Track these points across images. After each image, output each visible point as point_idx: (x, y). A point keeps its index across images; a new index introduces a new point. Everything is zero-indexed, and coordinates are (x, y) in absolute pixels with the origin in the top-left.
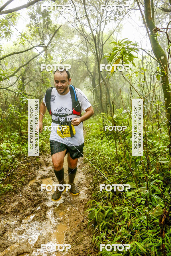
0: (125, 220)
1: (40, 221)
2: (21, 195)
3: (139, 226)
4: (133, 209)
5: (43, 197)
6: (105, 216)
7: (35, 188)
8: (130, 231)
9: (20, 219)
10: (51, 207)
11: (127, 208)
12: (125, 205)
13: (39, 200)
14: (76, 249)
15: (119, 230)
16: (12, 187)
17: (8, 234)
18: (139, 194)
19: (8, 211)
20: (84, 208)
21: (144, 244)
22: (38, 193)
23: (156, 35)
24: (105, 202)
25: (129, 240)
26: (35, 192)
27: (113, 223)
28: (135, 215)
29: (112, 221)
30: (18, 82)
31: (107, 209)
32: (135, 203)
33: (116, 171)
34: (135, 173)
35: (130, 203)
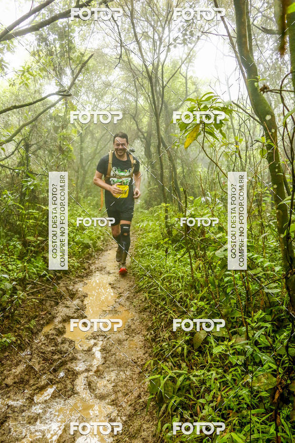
0: (212, 393)
1: (66, 397)
2: (29, 353)
3: (235, 403)
4: (223, 373)
5: (69, 355)
6: (177, 388)
7: (54, 339)
8: (221, 412)
9: (30, 397)
10: (83, 372)
11: (214, 373)
12: (210, 367)
13: (61, 361)
15: (200, 410)
16: (14, 339)
17: (11, 423)
18: (234, 349)
19: (9, 381)
20: (140, 373)
21: (244, 435)
22: (59, 348)
23: (257, 79)
24: (175, 363)
26: (54, 346)
27: (190, 399)
28: (228, 384)
29: (189, 396)
30: (18, 151)
31: (179, 375)
32: (226, 363)
33: (192, 309)
34: (225, 310)
35: (218, 363)
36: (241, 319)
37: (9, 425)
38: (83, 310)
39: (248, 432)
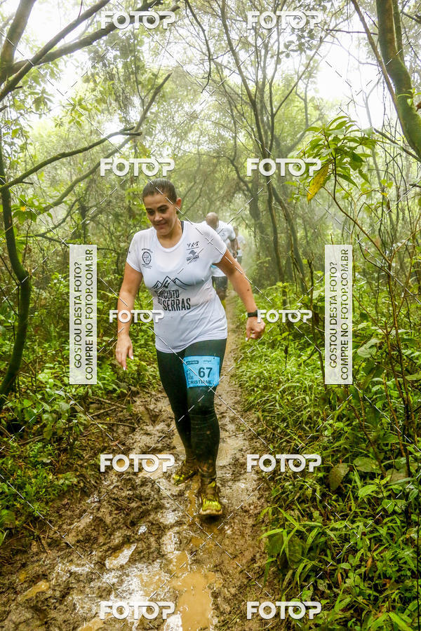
0: (359, 555)
1: (150, 561)
2: (96, 500)
3: (394, 569)
4: (374, 525)
5: (152, 501)
6: (308, 547)
7: (130, 479)
8: (372, 581)
9: (100, 561)
10: (172, 526)
11: (361, 524)
12: (354, 517)
13: (141, 510)
15: (342, 578)
16: (75, 480)
17: (75, 597)
18: (389, 490)
19: (70, 539)
20: (254, 525)
21: (408, 616)
22: (138, 492)
24: (304, 510)
25: (371, 606)
26: (130, 490)
27: (327, 564)
28: (382, 541)
29: (326, 558)
30: (72, 218)
31: (310, 529)
32: (378, 511)
33: (326, 433)
34: (374, 434)
35: (366, 511)
36: (398, 446)
37: (73, 599)
38: (170, 438)
39: (414, 611)
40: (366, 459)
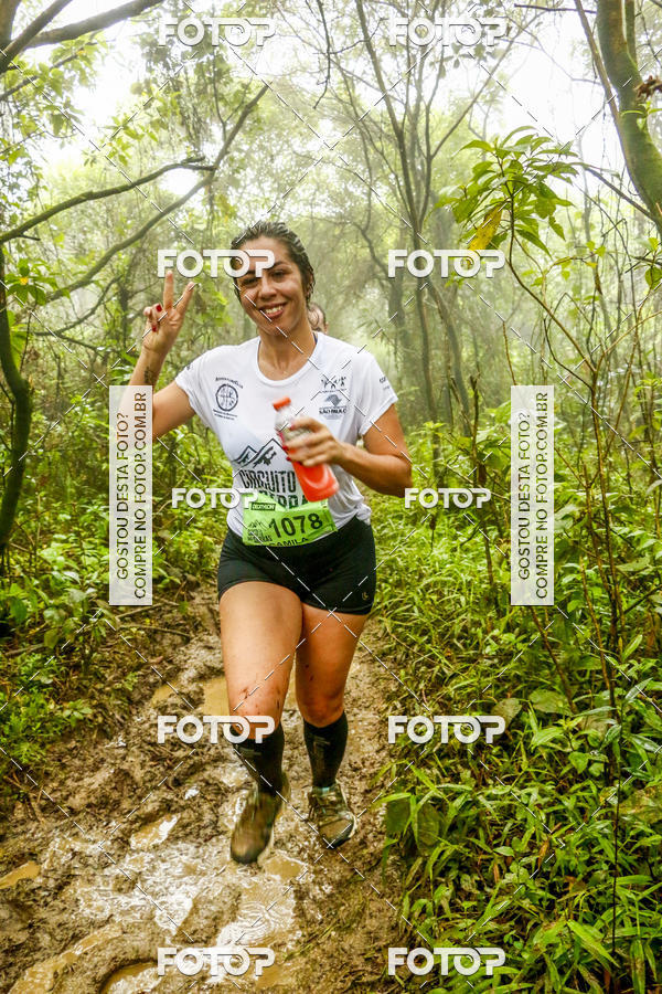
0: (527, 836)
1: (200, 840)
2: (121, 744)
3: (582, 859)
4: (556, 795)
5: (209, 749)
6: (449, 822)
8: (547, 878)
9: (120, 835)
11: (534, 792)
12: (526, 781)
13: (191, 762)
14: (337, 950)
15: (501, 873)
16: (88, 711)
18: (580, 738)
19: (77, 801)
20: (367, 792)
21: (601, 931)
23: (643, 109)
24: (447, 769)
25: (542, 915)
27: (478, 850)
28: (566, 819)
29: (476, 841)
30: (106, 308)
31: (454, 796)
32: (563, 773)
33: (488, 650)
34: (564, 656)
35: (545, 772)
36: (601, 676)
37: (75, 892)
39: (609, 923)
40: (549, 694)
